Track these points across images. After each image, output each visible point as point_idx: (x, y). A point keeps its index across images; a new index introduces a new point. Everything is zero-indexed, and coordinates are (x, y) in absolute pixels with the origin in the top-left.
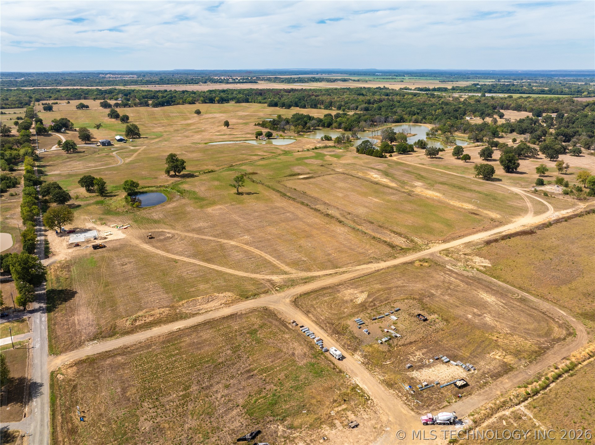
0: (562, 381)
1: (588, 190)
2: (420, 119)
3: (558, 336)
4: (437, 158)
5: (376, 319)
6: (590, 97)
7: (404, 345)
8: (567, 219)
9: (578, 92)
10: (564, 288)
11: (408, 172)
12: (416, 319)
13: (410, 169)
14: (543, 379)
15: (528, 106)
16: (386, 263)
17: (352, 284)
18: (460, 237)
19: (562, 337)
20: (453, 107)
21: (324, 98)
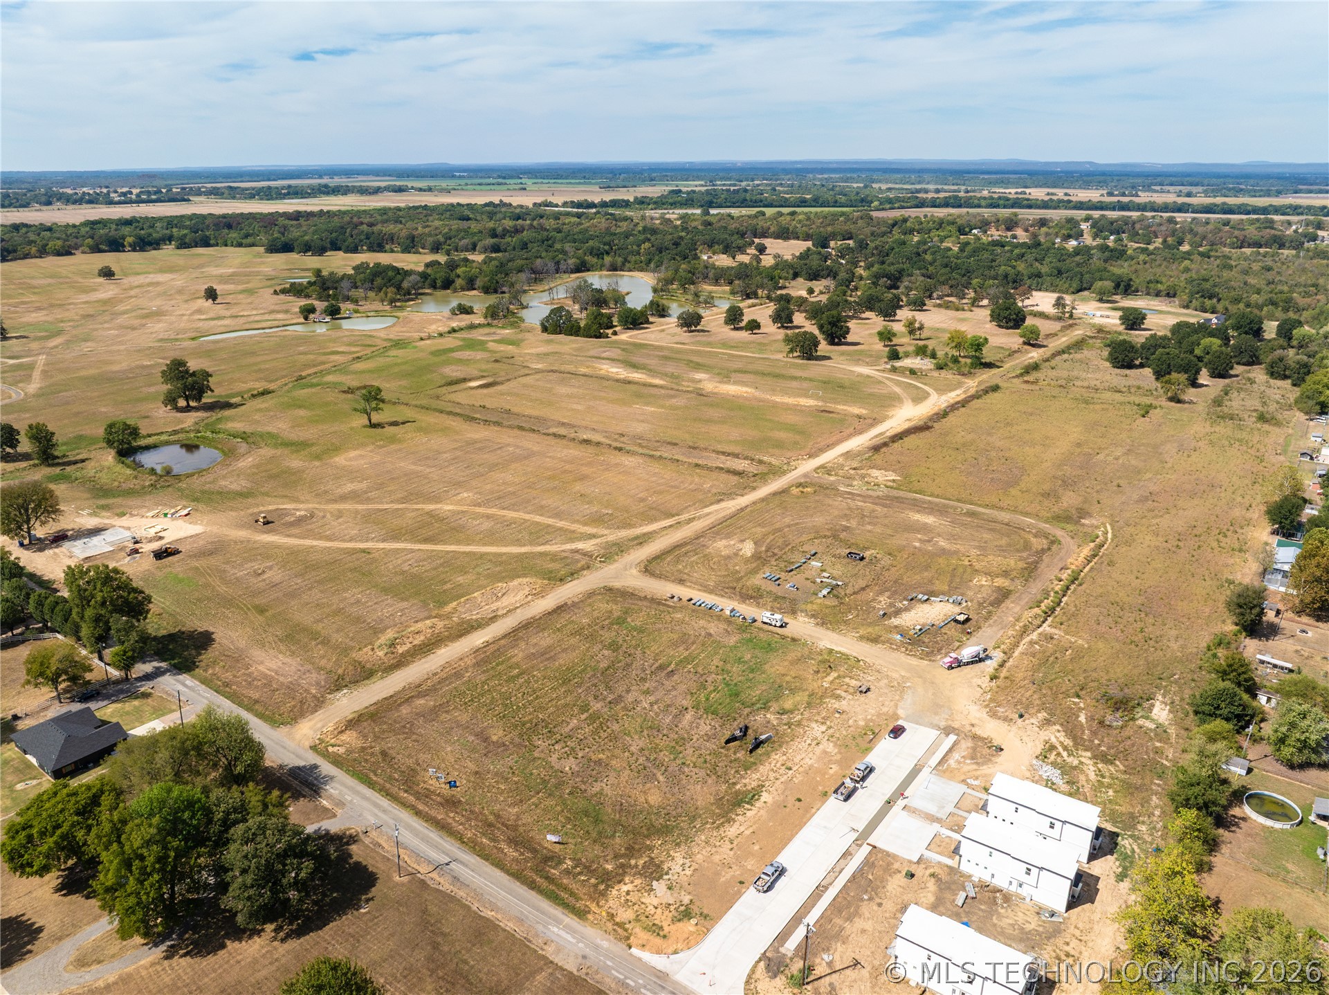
0: (1073, 593)
1: (969, 361)
2: (619, 264)
3: (1040, 548)
4: (698, 331)
5: (792, 570)
6: (883, 209)
7: (854, 593)
8: (964, 403)
9: (862, 200)
10: (1014, 491)
11: (666, 358)
12: (847, 560)
13: (666, 353)
14: (1052, 594)
15: (801, 230)
16: (746, 497)
17: (717, 533)
18: (829, 447)
19: (1046, 547)
20: (670, 237)
21: (391, 228)
